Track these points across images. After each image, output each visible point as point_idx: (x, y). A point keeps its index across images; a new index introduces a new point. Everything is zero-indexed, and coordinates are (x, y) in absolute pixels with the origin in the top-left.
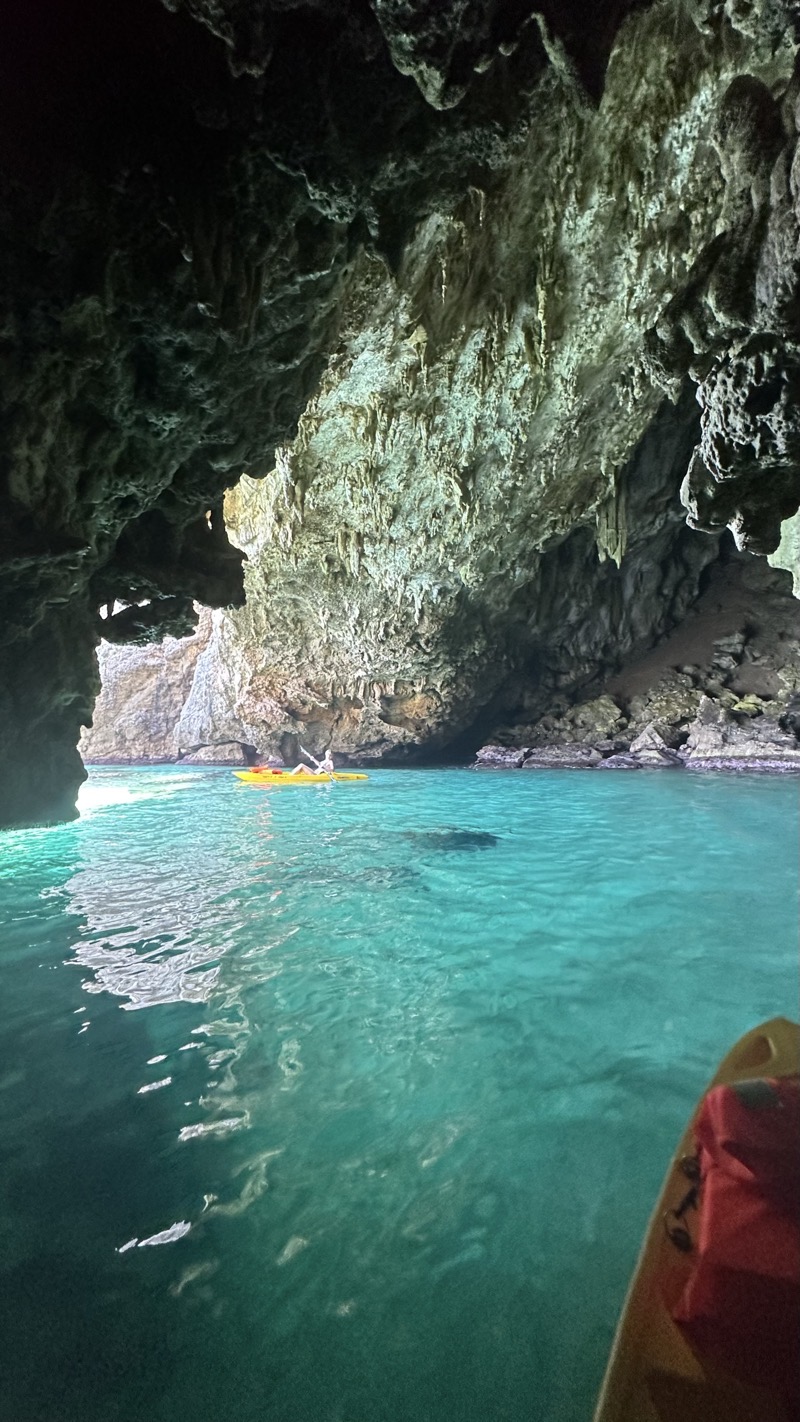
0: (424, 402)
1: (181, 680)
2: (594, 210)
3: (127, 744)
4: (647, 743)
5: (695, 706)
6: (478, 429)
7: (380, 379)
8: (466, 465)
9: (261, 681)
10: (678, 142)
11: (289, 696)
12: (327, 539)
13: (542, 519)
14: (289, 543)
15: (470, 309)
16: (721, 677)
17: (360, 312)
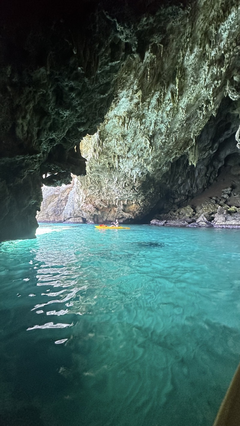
0: (140, 115)
1: (65, 199)
2: (195, 53)
3: (49, 217)
4: (202, 220)
5: (216, 209)
6: (155, 123)
7: (127, 107)
8: (152, 134)
9: (88, 199)
10: (223, 31)
11: (96, 204)
12: (109, 157)
13: (172, 152)
14: (98, 158)
15: (155, 85)
16: (224, 201)
17: (123, 84)
